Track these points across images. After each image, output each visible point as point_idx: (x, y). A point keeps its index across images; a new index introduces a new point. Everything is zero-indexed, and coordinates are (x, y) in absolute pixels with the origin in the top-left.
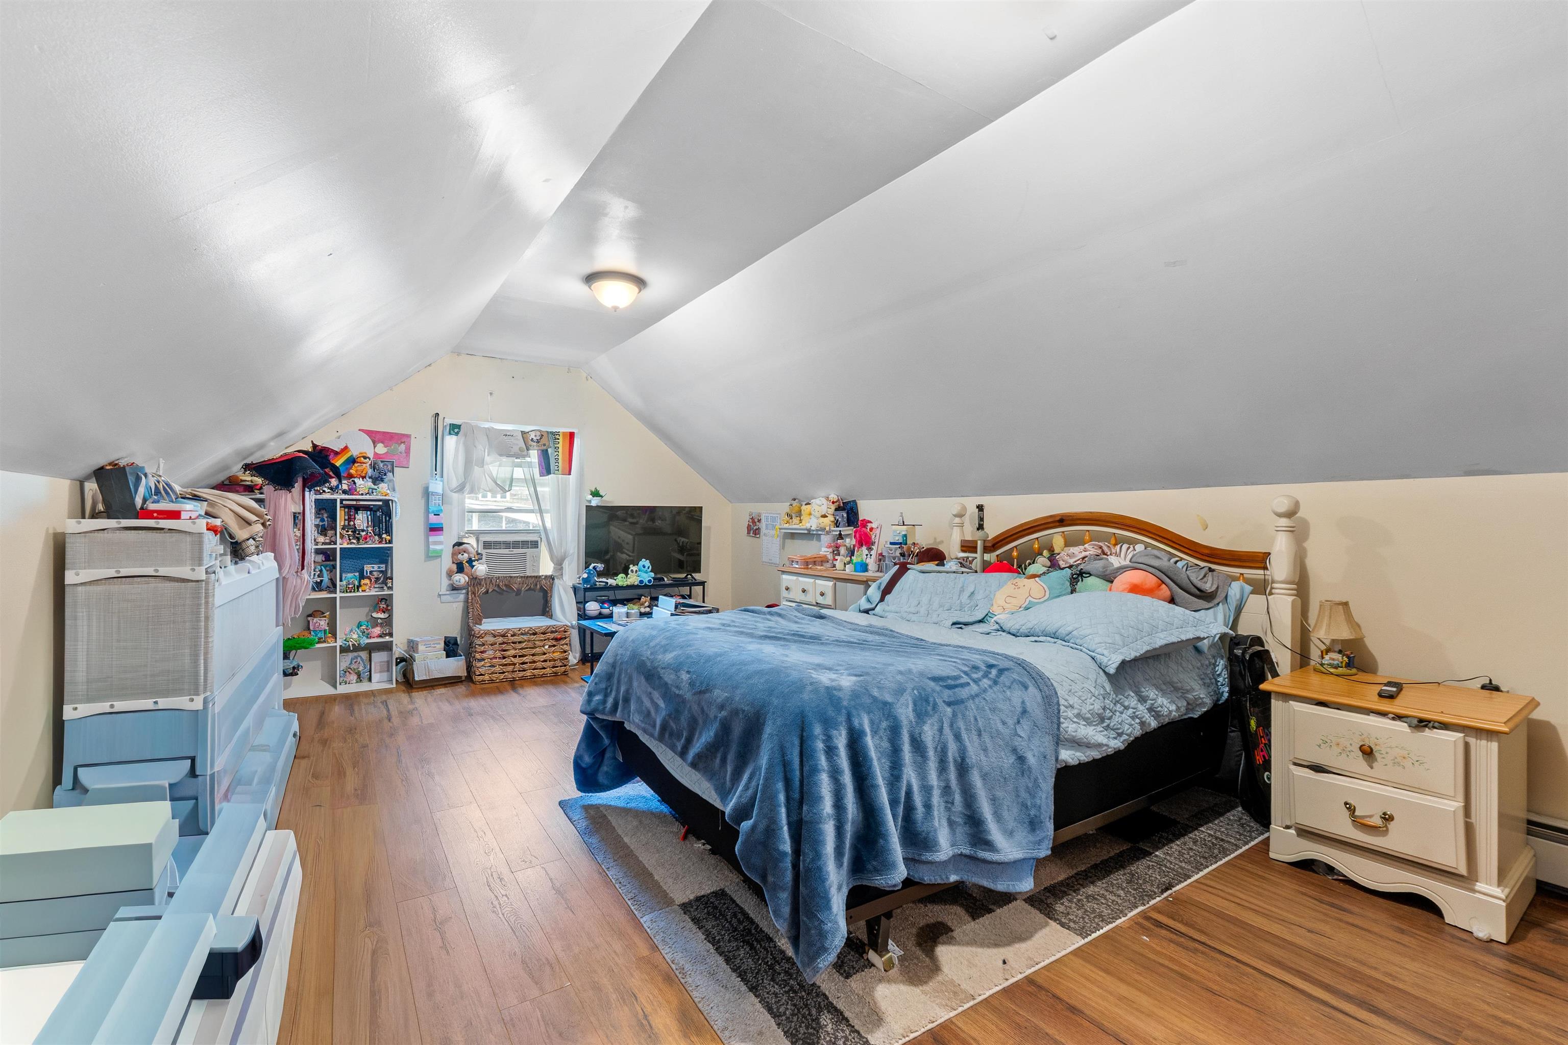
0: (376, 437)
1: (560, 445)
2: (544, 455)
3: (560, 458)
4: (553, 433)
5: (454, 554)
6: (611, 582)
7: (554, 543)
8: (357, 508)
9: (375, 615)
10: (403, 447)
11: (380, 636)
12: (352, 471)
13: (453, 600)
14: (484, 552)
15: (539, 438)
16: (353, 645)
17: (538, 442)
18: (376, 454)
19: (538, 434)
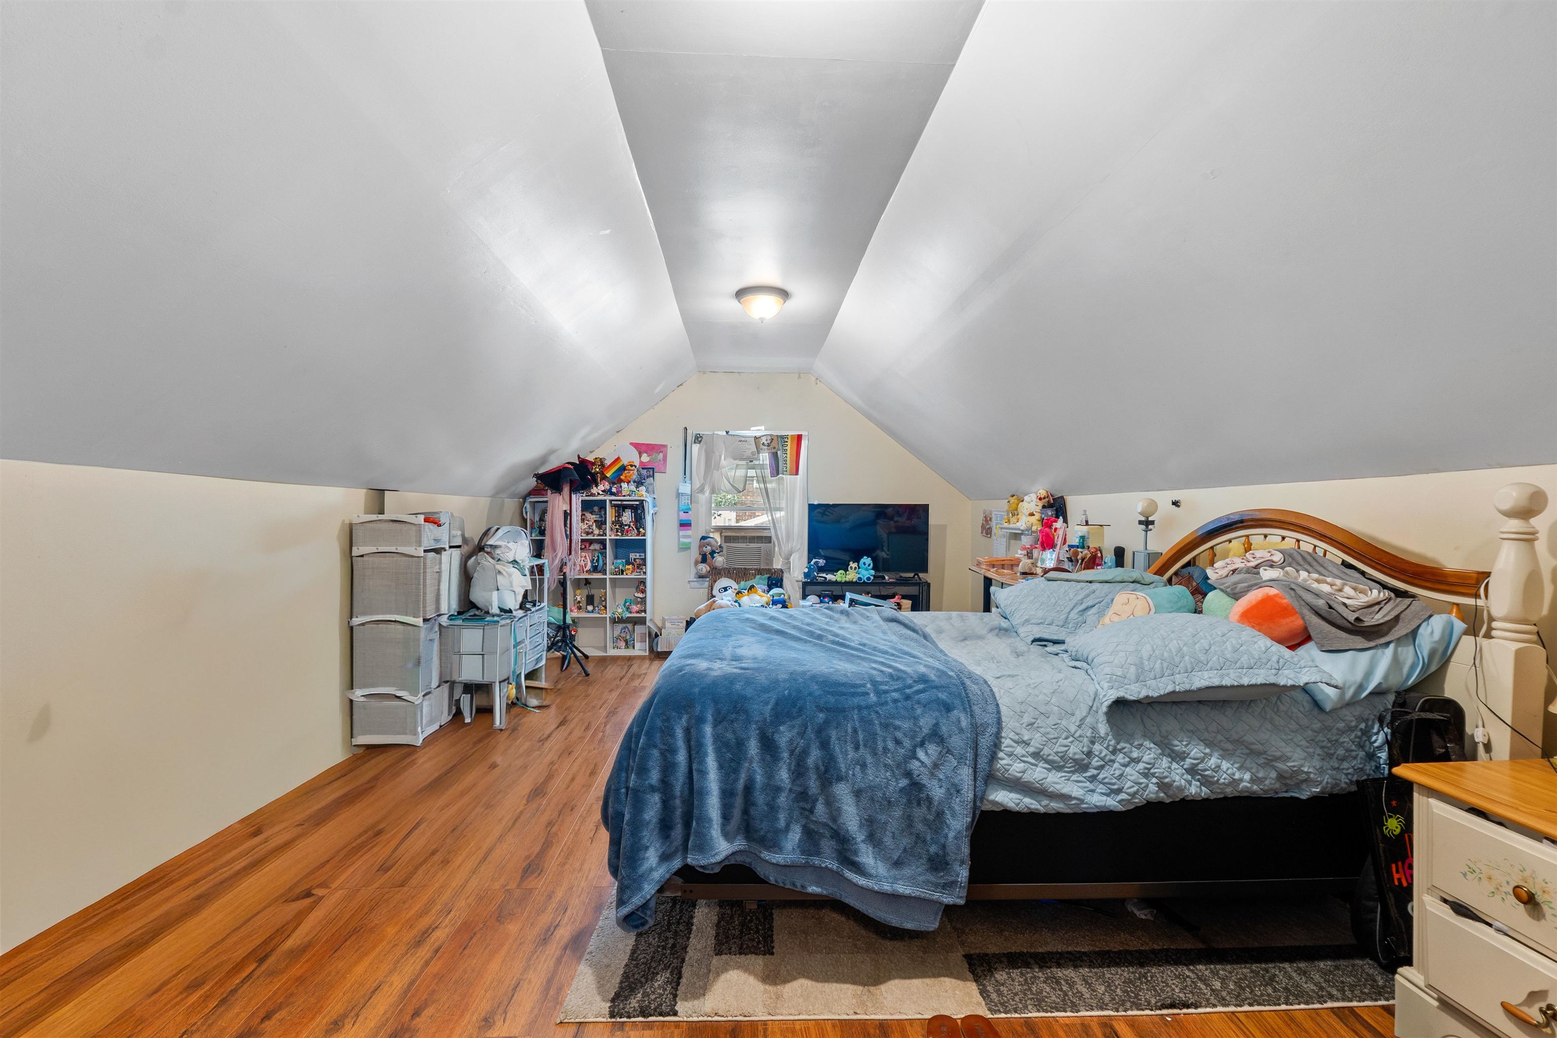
0: (641, 448)
1: (788, 448)
2: (775, 456)
3: (788, 459)
4: (782, 437)
5: (701, 547)
6: (830, 577)
7: (782, 539)
8: (625, 507)
9: (636, 595)
10: (661, 455)
11: (638, 612)
12: (622, 477)
13: (699, 586)
14: (725, 545)
15: (769, 442)
16: (618, 617)
17: (769, 445)
18: (641, 463)
19: (769, 438)
